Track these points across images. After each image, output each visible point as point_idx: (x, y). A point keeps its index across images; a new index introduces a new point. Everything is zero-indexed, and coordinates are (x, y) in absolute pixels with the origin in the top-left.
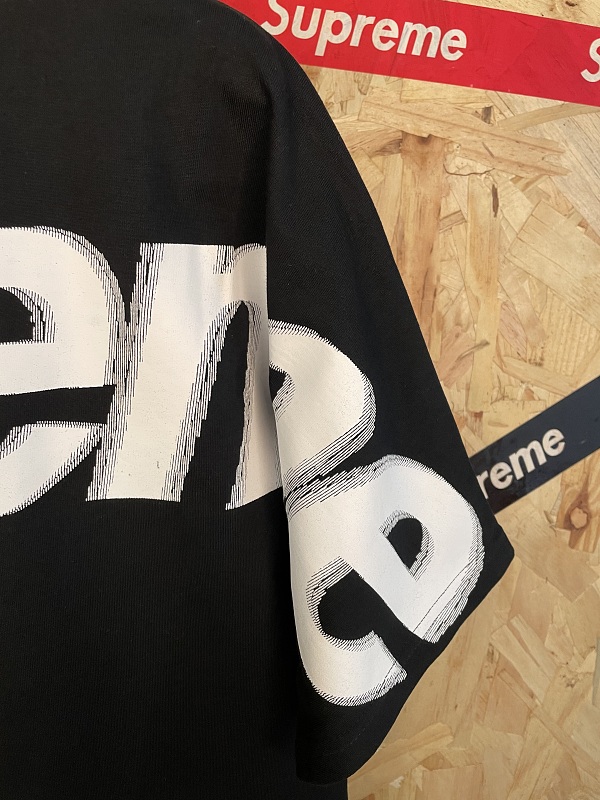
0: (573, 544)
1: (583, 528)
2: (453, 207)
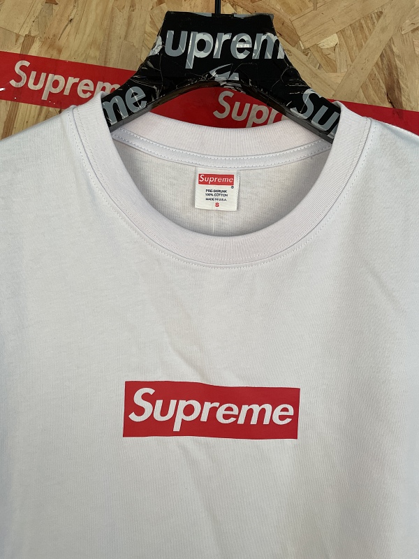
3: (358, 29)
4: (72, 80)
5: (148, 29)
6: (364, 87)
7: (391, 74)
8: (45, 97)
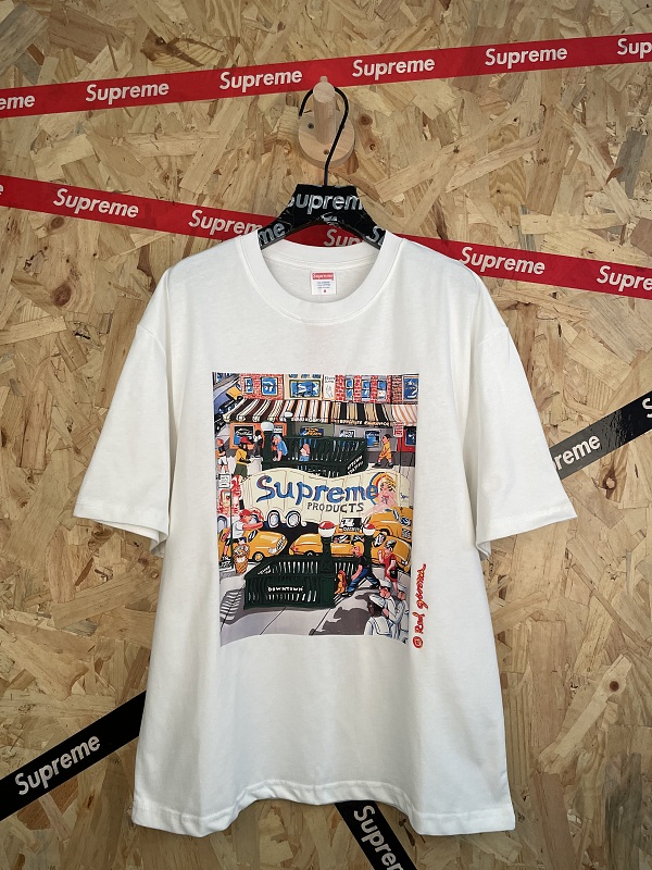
0: (608, 497)
1: (613, 489)
2: (541, 332)
3: (418, 190)
4: (230, 223)
5: (281, 191)
6: (422, 226)
7: (439, 218)
8: (212, 233)
